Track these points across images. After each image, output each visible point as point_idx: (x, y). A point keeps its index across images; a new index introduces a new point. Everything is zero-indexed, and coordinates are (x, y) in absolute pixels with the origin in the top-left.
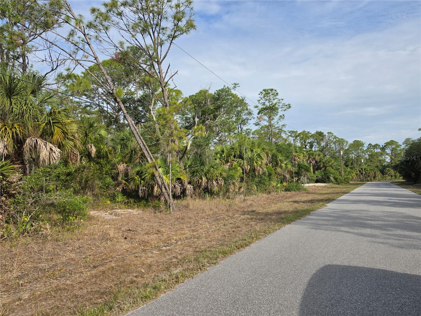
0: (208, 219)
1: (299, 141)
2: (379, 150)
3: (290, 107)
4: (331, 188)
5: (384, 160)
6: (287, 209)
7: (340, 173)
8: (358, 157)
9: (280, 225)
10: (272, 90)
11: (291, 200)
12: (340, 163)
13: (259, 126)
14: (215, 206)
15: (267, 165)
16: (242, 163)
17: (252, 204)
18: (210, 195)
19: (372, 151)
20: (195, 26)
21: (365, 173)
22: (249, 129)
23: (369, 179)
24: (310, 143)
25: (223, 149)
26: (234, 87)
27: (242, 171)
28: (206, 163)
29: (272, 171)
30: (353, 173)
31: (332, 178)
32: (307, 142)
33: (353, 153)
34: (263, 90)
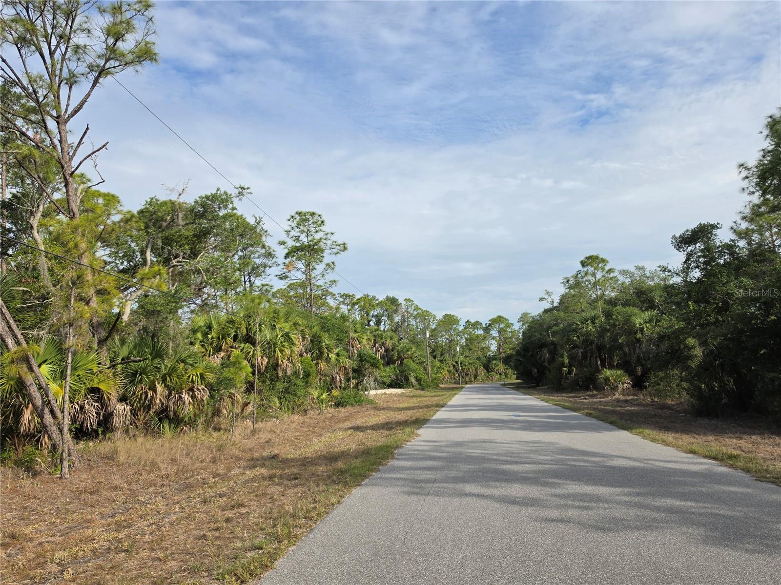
0: (163, 485)
1: (357, 313)
2: (481, 332)
3: (345, 248)
4: (413, 396)
5: (488, 348)
6: (343, 447)
7: (425, 369)
8: (450, 342)
9: (339, 490)
10: (313, 214)
11: (348, 424)
12: (425, 351)
13: (287, 281)
14: (184, 452)
15: (301, 355)
16: (251, 353)
17: (270, 440)
18: (172, 426)
19: (471, 332)
20: (155, 54)
21: (462, 369)
22: (267, 285)
23: (467, 379)
24: (376, 316)
25: (211, 323)
26: (239, 193)
27: (250, 370)
28: (167, 354)
29: (311, 367)
30: (443, 369)
31: (412, 380)
32: (371, 315)
33: (443, 336)
34: (297, 213)
